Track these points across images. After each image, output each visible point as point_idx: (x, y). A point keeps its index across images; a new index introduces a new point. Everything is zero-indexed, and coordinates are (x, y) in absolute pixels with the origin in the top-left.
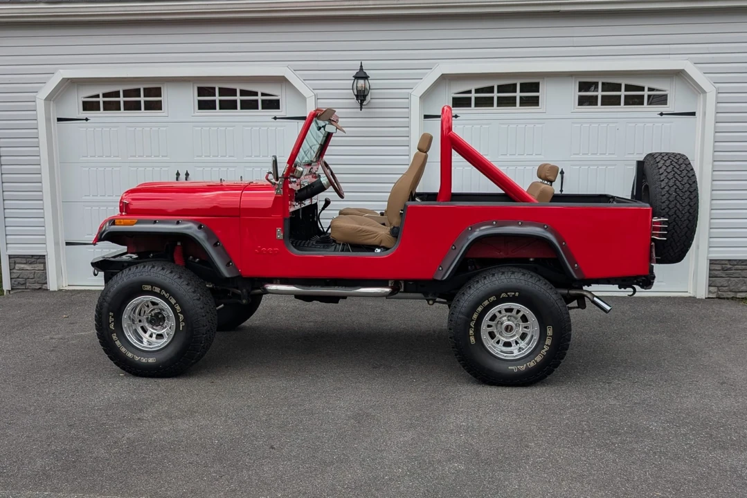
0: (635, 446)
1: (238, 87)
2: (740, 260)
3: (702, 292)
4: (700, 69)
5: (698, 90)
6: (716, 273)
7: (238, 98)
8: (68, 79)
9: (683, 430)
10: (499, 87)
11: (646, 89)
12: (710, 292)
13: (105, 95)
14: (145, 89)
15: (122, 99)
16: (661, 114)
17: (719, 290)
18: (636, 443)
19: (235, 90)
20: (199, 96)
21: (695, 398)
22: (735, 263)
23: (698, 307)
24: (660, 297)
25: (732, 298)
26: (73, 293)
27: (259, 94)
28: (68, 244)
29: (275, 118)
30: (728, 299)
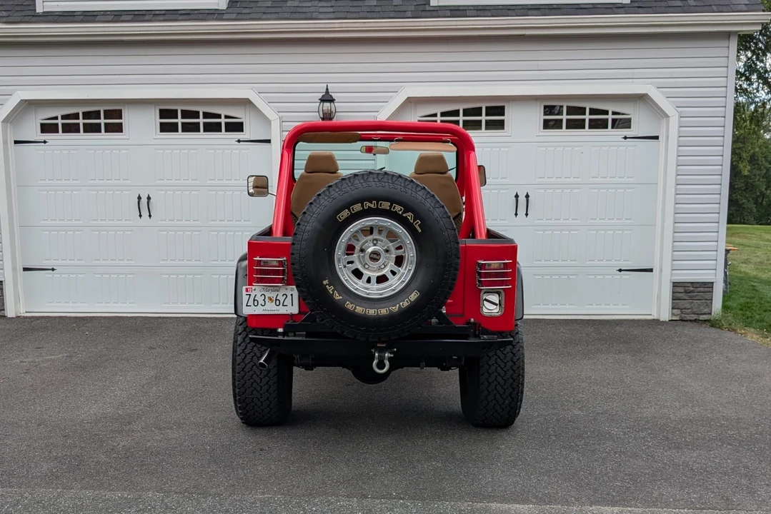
0: (597, 447)
1: (201, 110)
2: (702, 283)
3: (665, 314)
4: (662, 93)
5: (661, 114)
6: (680, 295)
7: (201, 120)
8: (26, 101)
9: (642, 435)
10: (464, 110)
11: (610, 113)
12: (673, 314)
13: (64, 117)
14: (106, 112)
15: (81, 121)
16: (625, 138)
17: (682, 312)
18: (599, 444)
19: (198, 112)
20: (161, 118)
21: (655, 408)
22: (698, 286)
23: (661, 329)
24: (624, 320)
25: (695, 320)
26: (33, 320)
27: (223, 117)
28: (25, 269)
29: (239, 141)
30: (691, 321)
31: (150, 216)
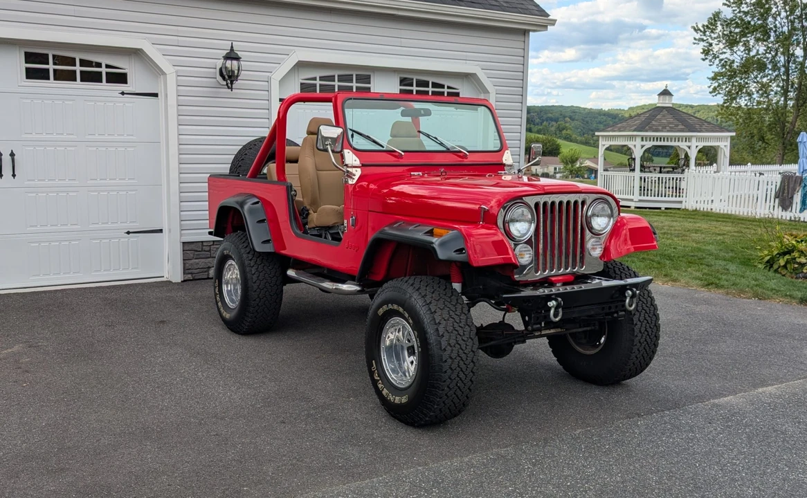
1: (78, 56)
4: (485, 73)
7: (78, 68)
11: (446, 87)
19: (74, 59)
20: (27, 62)
27: (104, 66)
29: (123, 93)
31: (14, 175)
